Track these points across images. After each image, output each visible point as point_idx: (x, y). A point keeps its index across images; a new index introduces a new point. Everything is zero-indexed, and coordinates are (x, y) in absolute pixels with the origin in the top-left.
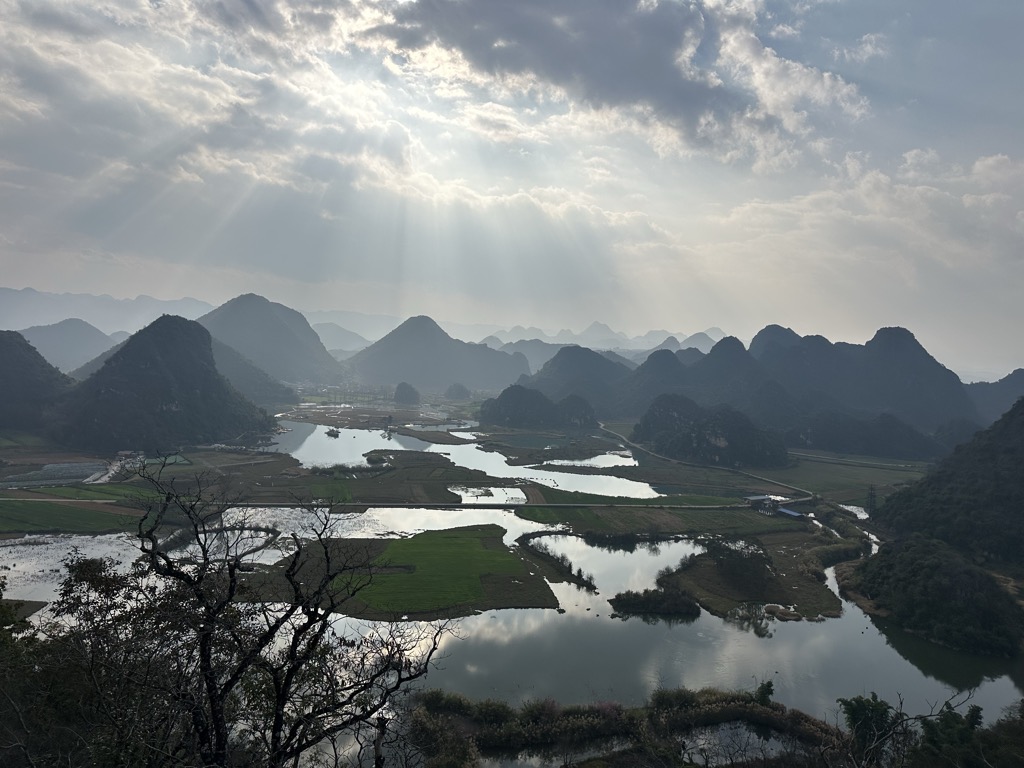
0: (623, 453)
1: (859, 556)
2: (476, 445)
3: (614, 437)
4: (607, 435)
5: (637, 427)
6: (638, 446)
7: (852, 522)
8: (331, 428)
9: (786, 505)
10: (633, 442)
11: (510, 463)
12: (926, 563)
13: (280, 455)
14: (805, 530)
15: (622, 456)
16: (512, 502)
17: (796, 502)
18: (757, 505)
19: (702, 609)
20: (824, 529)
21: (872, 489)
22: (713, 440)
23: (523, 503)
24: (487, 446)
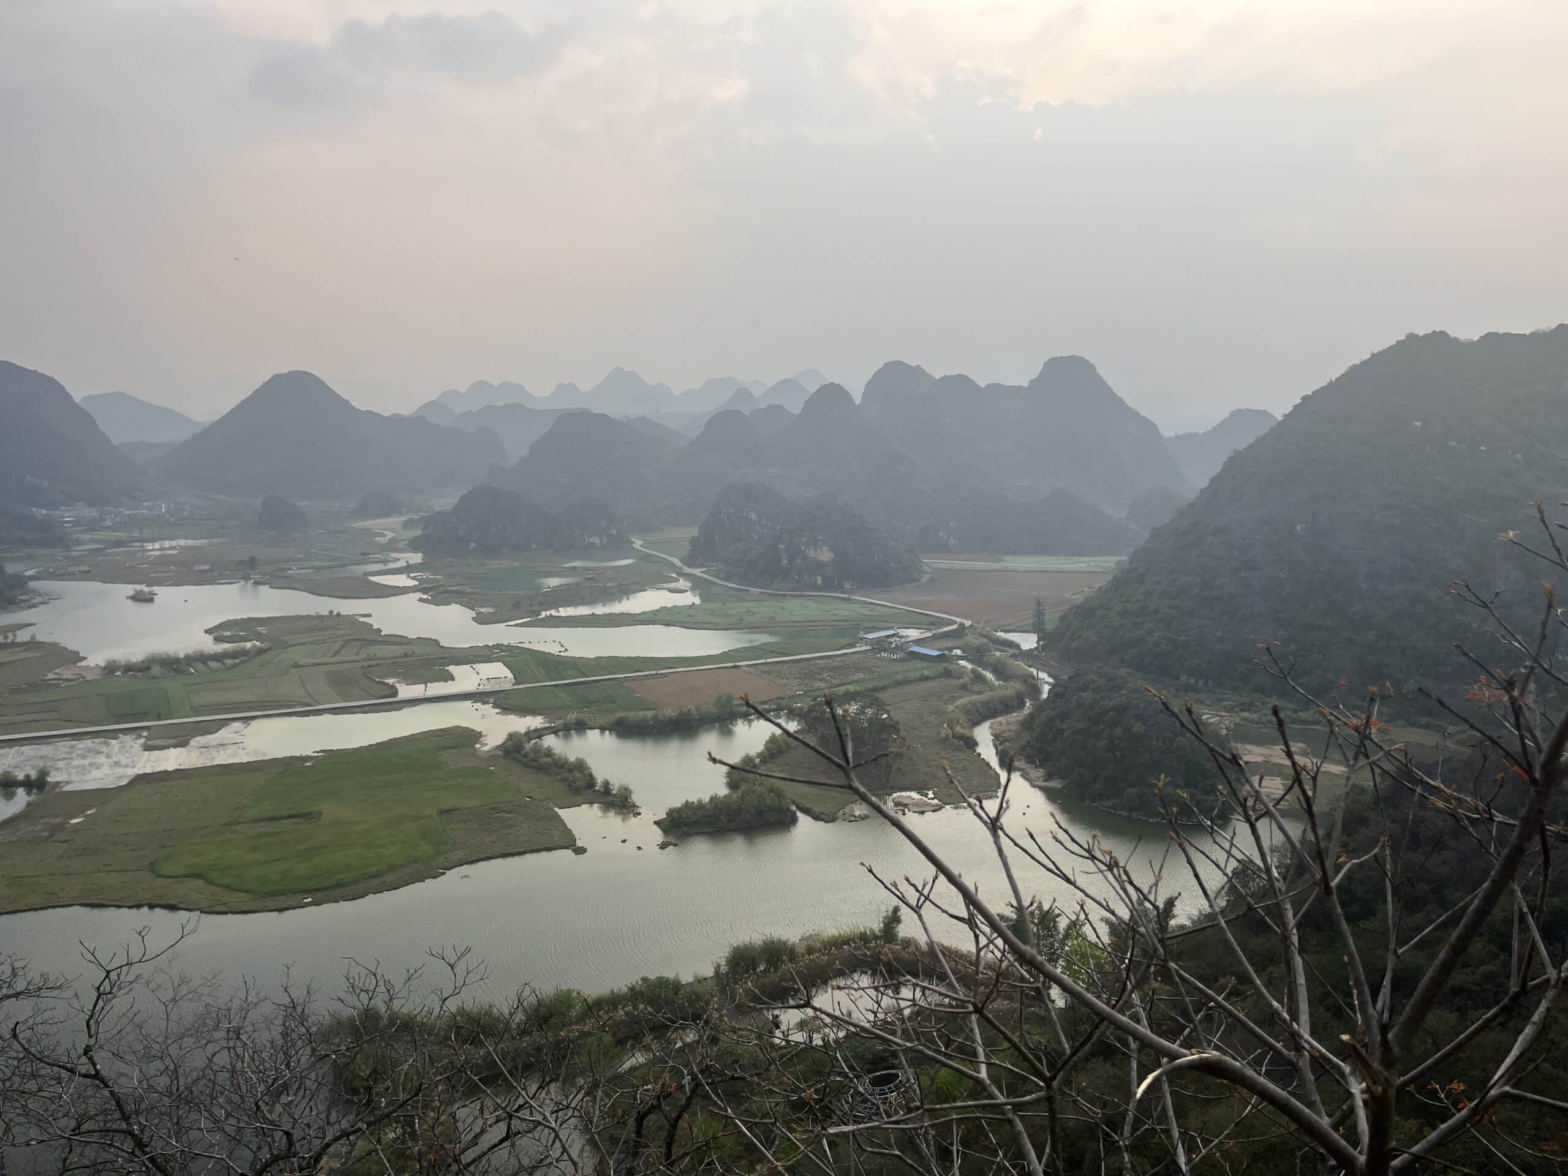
0: (673, 585)
1: (1022, 704)
2: (419, 595)
3: (660, 561)
4: (646, 558)
5: (694, 541)
6: (697, 572)
7: (1014, 656)
8: (138, 587)
9: (918, 642)
10: (690, 566)
11: (481, 620)
12: (1111, 704)
13: (40, 645)
14: (947, 674)
15: (672, 591)
16: (488, 688)
17: (934, 635)
18: (880, 646)
19: (799, 814)
20: (973, 671)
21: (1039, 604)
22: (811, 553)
23: (507, 686)
24: (438, 594)
